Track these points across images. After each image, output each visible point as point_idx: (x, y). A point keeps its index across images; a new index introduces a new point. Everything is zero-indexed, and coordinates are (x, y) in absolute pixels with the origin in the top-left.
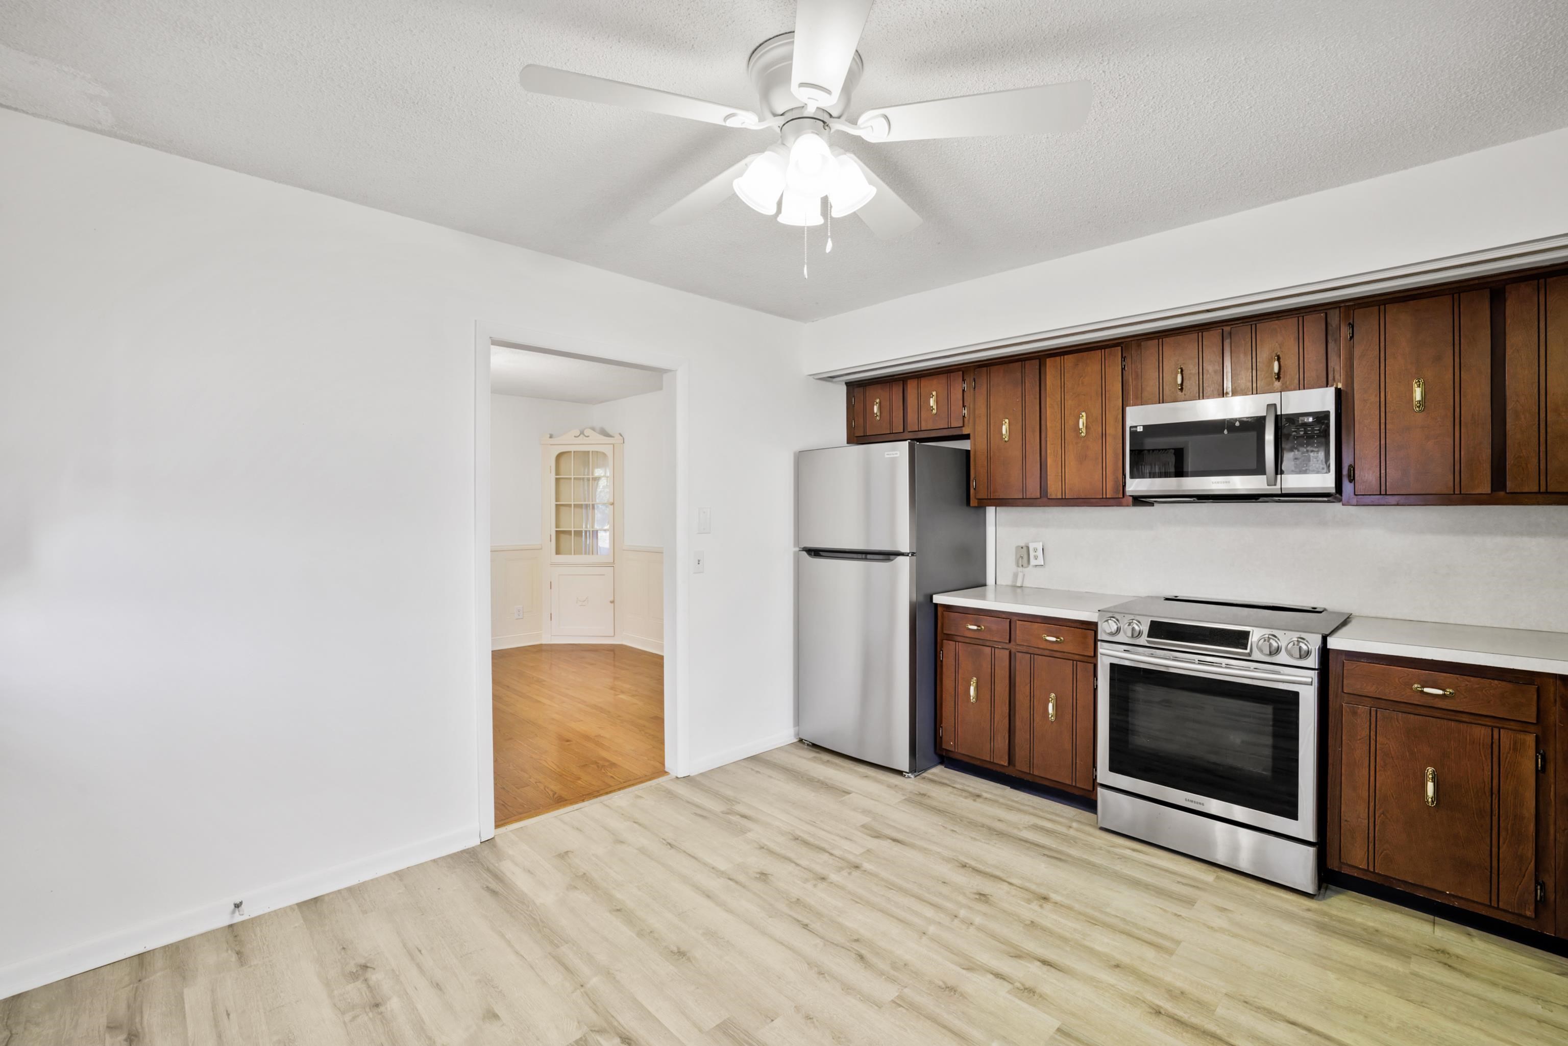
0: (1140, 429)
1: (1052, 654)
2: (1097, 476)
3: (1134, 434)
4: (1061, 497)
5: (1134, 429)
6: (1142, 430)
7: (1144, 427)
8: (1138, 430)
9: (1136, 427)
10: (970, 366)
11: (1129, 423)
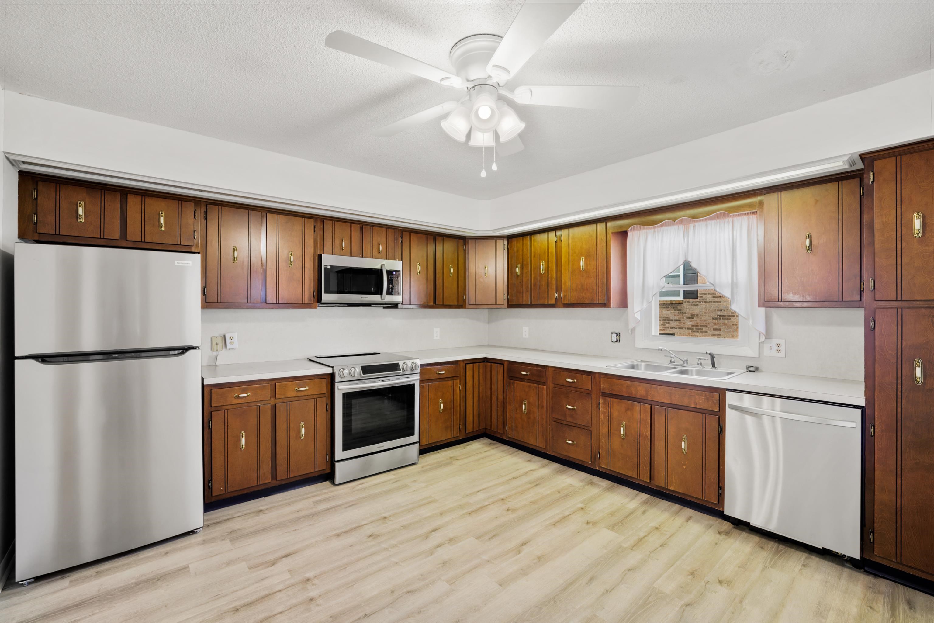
0: (329, 267)
1: (301, 398)
2: (299, 291)
3: (326, 269)
4: (276, 303)
5: (326, 267)
6: (330, 268)
7: (331, 266)
8: (328, 268)
9: (327, 266)
10: (201, 201)
11: (324, 263)
